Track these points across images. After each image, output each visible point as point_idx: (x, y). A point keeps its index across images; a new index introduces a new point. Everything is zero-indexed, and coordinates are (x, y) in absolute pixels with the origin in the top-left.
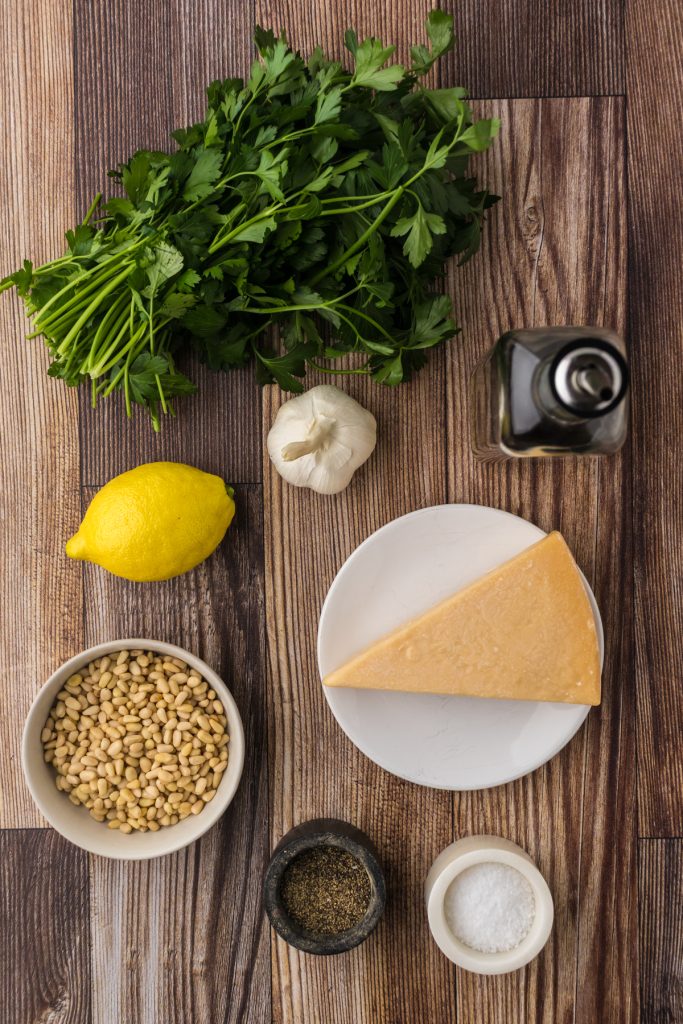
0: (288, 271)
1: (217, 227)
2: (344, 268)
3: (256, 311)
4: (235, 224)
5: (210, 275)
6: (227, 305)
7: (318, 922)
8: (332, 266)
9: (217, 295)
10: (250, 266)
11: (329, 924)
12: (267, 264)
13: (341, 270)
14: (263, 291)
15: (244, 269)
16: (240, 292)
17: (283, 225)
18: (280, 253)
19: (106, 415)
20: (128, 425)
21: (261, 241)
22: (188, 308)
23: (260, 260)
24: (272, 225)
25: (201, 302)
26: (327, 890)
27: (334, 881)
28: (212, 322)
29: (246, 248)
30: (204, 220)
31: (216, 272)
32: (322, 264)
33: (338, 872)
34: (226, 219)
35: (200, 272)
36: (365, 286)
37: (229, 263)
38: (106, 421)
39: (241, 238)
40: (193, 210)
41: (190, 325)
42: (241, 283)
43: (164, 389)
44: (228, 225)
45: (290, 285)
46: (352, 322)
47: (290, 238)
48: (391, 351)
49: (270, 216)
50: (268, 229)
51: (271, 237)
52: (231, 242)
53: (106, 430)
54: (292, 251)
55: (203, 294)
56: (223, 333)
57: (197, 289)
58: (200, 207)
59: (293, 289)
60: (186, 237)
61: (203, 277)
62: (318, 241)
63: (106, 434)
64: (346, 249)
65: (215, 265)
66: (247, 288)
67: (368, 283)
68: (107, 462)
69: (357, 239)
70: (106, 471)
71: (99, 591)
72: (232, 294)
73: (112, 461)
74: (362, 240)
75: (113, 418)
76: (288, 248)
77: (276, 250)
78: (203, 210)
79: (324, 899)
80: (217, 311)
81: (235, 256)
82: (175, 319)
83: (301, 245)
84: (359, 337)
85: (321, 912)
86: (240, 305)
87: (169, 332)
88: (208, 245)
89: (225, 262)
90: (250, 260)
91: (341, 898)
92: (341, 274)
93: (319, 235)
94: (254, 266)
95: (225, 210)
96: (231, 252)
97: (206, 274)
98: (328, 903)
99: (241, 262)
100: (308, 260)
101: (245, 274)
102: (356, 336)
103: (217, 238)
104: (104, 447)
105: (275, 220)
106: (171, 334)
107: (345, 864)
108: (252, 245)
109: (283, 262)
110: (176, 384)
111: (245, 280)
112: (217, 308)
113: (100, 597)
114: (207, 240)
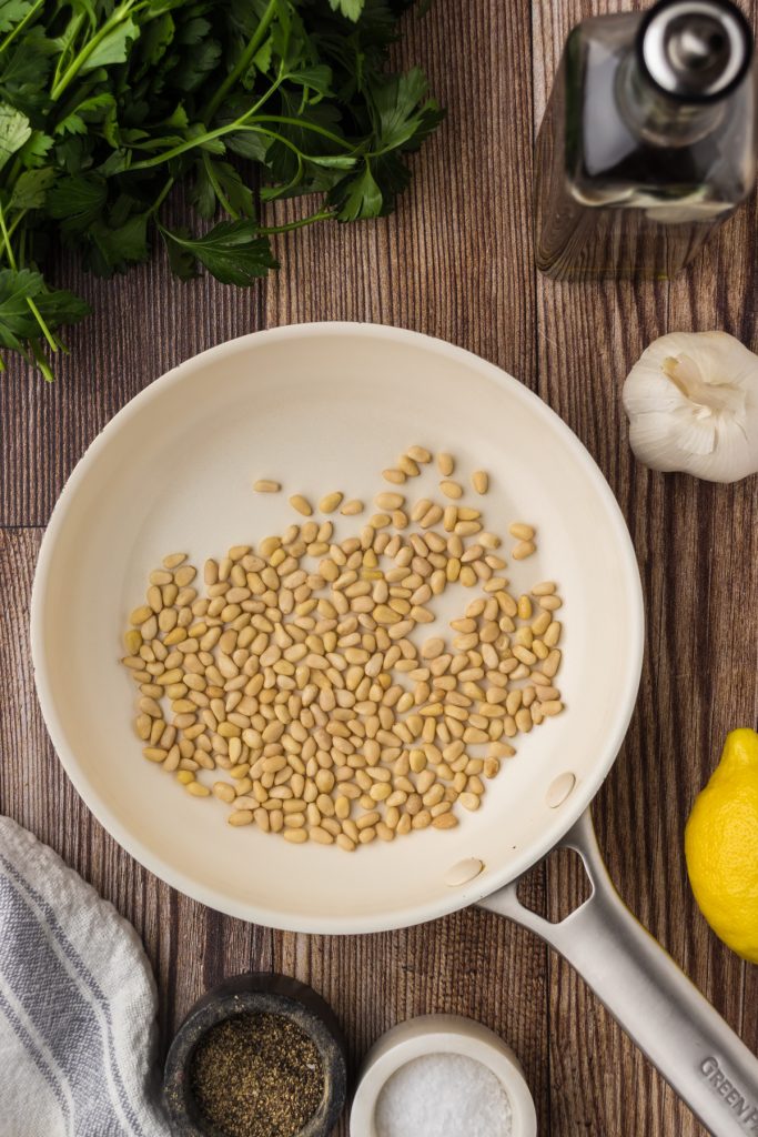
0: (172, 96)
1: (52, 58)
2: (252, 68)
3: (144, 164)
4: (78, 47)
5: (66, 130)
6: (100, 169)
7: (227, 1116)
8: (234, 70)
9: (83, 157)
10: (117, 100)
11: (240, 1125)
12: (140, 94)
13: (248, 73)
14: (146, 135)
15: (109, 108)
16: (114, 143)
17: (147, 27)
18: (153, 71)
19: (31, 421)
20: (65, 436)
21: (122, 59)
22: (46, 190)
23: (127, 87)
24: (132, 30)
25: (63, 174)
26: (258, 1078)
27: (275, 1072)
28: (85, 200)
29: (104, 76)
30: (32, 54)
31: (73, 124)
32: (218, 74)
33: (286, 1060)
34: (63, 43)
35: (50, 131)
36: (286, 77)
37: (87, 105)
38: (31, 430)
39: (93, 63)
40: (13, 44)
41: (57, 212)
42: (110, 131)
43: (45, 318)
44: (68, 51)
45: (180, 116)
46: (286, 137)
47: (162, 44)
48: (351, 161)
49: (124, 20)
50: (128, 39)
51: (136, 49)
52: (80, 74)
53: (31, 444)
54: (172, 63)
55: (62, 162)
56: (105, 215)
57: (51, 156)
58: (20, 36)
59: (187, 120)
60: (13, 88)
61: (57, 137)
62: (205, 38)
63: (31, 449)
64: (247, 41)
65: (68, 114)
66: (120, 135)
67: (291, 71)
68: (32, 491)
69: (259, 20)
70: (32, 505)
71: (21, 682)
72: (102, 151)
73: (40, 490)
74: (265, 19)
75: (42, 425)
76: (163, 60)
77: (145, 67)
78: (26, 40)
79: (249, 1089)
80: (88, 180)
81: (91, 94)
82: (32, 211)
83: (180, 49)
84: (300, 155)
85: (236, 1103)
86: (119, 164)
87: (28, 231)
88: (48, 89)
89: (80, 107)
90: (115, 92)
91: (273, 1099)
92: (250, 78)
93: (201, 28)
94: (122, 101)
95: (56, 30)
96: (85, 89)
97: (60, 130)
98: (252, 1097)
99: (104, 99)
100: (198, 72)
101: (113, 115)
102: (296, 155)
103: (58, 74)
104: (28, 468)
105: (135, 22)
106: (31, 236)
107: (299, 1055)
108: (113, 69)
109: (162, 83)
110: (61, 306)
111: (116, 124)
112: (87, 176)
113: (22, 692)
114: (44, 83)
